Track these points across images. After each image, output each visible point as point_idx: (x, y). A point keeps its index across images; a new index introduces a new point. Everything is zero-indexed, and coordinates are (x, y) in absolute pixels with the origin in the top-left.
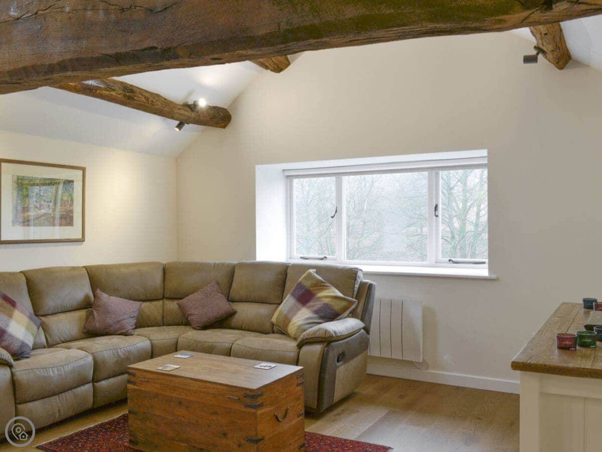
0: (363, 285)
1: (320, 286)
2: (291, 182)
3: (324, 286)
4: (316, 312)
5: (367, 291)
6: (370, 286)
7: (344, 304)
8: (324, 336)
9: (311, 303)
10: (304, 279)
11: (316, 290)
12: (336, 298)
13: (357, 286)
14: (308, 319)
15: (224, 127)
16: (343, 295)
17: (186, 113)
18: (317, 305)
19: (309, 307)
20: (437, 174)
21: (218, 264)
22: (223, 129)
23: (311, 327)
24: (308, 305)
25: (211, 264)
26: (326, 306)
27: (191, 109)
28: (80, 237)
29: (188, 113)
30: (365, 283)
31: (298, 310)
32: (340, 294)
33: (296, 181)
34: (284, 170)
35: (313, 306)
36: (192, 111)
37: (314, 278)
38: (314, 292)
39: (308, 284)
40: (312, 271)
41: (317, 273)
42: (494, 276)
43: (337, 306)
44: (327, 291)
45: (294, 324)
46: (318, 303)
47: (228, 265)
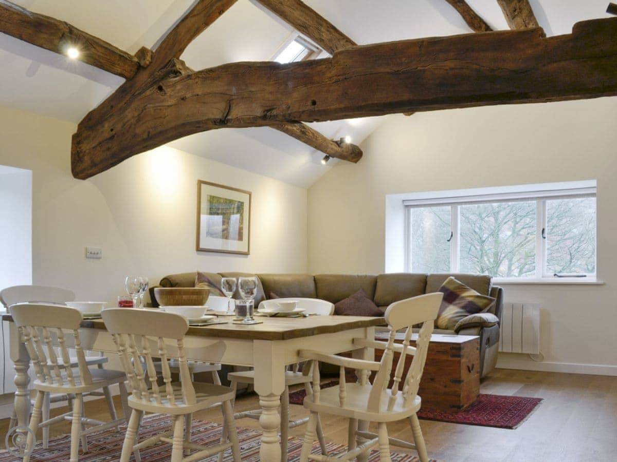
0: (493, 289)
1: (462, 289)
2: (409, 212)
3: (465, 288)
4: (463, 308)
5: (497, 293)
6: (500, 290)
7: (485, 301)
8: (479, 321)
9: (457, 302)
10: (446, 283)
11: (459, 291)
12: (478, 297)
13: (490, 290)
14: (457, 313)
15: (356, 162)
16: (481, 294)
17: (335, 148)
18: (463, 303)
19: (456, 305)
20: (544, 203)
21: (361, 276)
22: (354, 164)
23: (461, 319)
24: (455, 303)
25: (355, 276)
26: (471, 303)
27: (338, 144)
28: (246, 251)
29: (336, 148)
30: (496, 288)
31: (446, 307)
32: (479, 294)
33: (412, 210)
34: (403, 201)
35: (459, 303)
36: (339, 146)
37: (454, 282)
38: (458, 293)
39: (451, 287)
40: (453, 278)
41: (456, 278)
42: (601, 282)
43: (480, 303)
44: (468, 292)
45: (444, 318)
46: (463, 301)
47: (371, 277)
